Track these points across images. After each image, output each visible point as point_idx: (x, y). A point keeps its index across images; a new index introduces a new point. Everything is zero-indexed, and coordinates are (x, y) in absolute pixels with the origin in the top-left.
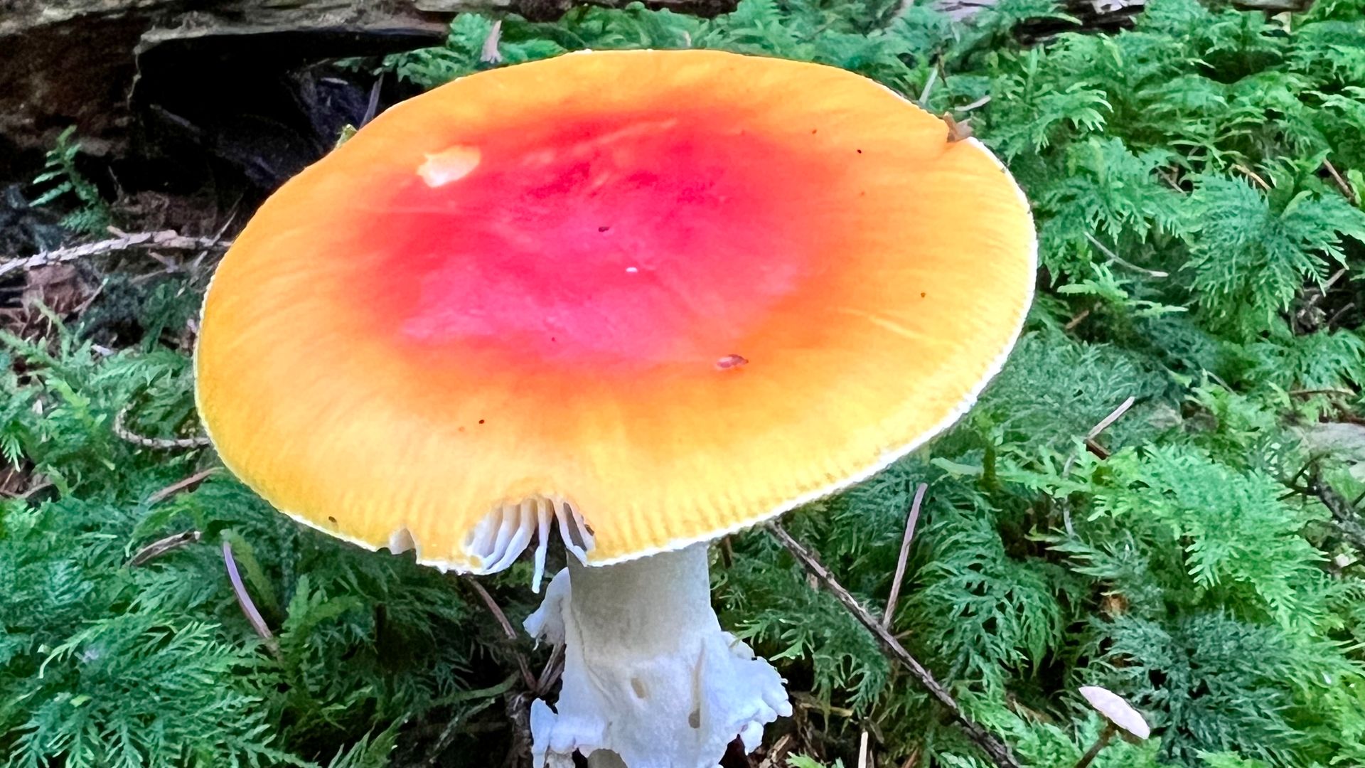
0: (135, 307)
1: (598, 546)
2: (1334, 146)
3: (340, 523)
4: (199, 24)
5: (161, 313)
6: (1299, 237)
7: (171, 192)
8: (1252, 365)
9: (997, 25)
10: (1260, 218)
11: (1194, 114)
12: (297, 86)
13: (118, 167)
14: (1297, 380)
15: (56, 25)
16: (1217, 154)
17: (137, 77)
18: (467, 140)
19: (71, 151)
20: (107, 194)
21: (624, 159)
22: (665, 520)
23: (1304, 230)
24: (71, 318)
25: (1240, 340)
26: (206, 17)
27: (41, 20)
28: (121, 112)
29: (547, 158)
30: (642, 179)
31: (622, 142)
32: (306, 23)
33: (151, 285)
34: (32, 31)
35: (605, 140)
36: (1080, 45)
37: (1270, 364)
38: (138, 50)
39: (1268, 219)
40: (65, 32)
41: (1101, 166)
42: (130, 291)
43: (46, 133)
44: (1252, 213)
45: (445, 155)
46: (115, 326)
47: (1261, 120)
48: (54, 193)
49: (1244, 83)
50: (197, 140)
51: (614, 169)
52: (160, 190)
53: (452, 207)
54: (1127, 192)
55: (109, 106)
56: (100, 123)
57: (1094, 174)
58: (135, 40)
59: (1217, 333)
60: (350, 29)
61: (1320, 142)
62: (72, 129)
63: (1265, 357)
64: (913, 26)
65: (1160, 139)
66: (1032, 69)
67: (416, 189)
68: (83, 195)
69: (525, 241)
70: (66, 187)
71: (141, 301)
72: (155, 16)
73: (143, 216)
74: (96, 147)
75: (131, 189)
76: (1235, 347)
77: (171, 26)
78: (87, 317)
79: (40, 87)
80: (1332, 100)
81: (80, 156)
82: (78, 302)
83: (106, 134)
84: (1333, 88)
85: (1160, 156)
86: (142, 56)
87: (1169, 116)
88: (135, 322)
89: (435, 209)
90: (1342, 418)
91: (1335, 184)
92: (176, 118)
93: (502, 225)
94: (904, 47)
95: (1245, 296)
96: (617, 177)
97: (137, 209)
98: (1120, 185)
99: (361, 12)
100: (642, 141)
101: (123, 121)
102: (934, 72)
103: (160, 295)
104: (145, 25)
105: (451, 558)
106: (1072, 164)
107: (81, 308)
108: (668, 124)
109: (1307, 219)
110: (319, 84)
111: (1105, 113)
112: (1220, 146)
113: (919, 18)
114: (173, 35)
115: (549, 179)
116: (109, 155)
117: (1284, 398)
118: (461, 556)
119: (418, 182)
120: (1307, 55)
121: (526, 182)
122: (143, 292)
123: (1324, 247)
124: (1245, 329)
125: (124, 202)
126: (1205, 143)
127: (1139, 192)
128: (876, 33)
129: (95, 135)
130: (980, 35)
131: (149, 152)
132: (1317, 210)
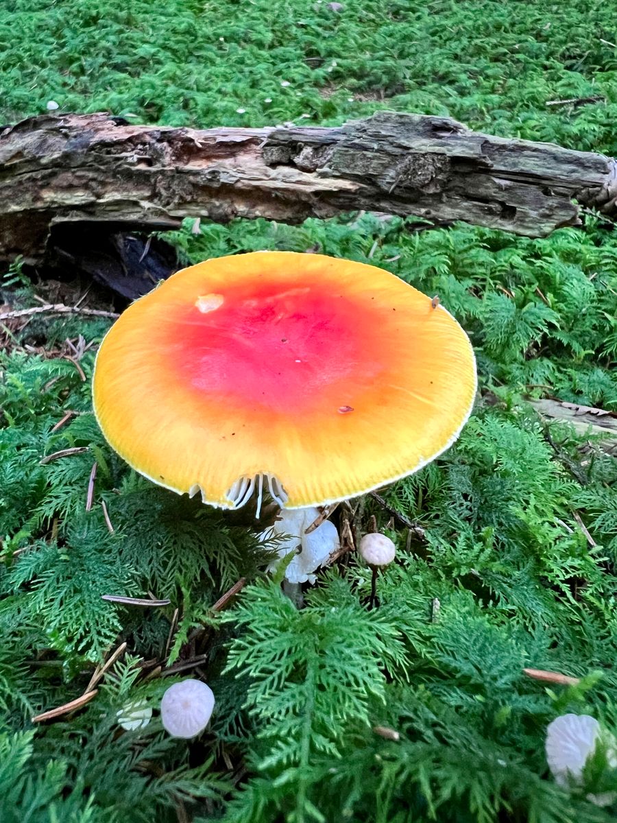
0: (45, 330)
1: (290, 499)
2: (539, 281)
3: (166, 480)
4: (77, 216)
5: (55, 333)
6: (529, 321)
7: (61, 281)
8: (510, 373)
9: (400, 223)
10: (513, 313)
11: (481, 265)
12: (116, 241)
13: (39, 270)
14: (528, 381)
15: (16, 213)
16: (491, 282)
17: (49, 235)
18: (218, 291)
19: (20, 265)
20: (34, 281)
21: (289, 305)
22: (322, 490)
23: (531, 319)
24: (16, 333)
25: (504, 362)
26: (79, 213)
27: (10, 210)
28: (42, 248)
29: (254, 303)
30: (298, 317)
31: (288, 297)
32: (122, 218)
33: (51, 321)
34: (6, 214)
35: (281, 296)
36: (435, 235)
37: (517, 373)
38: (50, 225)
39: (516, 313)
40: (20, 215)
41: (446, 286)
42: (42, 323)
43: (10, 255)
44: (509, 311)
45: (207, 297)
46: (36, 337)
47: (508, 269)
48: (12, 281)
49: (502, 252)
50: (73, 262)
51: (286, 312)
52: (57, 279)
53: (212, 324)
54: (457, 298)
55: (37, 244)
56: (33, 252)
57: (443, 290)
58: (49, 220)
59: (495, 359)
60: (140, 221)
61: (533, 280)
62: (21, 256)
63: (515, 370)
64: (365, 222)
65: (467, 275)
66: (417, 244)
67: (195, 314)
68: (24, 282)
69: (248, 343)
70: (17, 279)
71: (47, 327)
72: (58, 211)
73: (49, 291)
74: (31, 262)
75: (44, 279)
76: (503, 366)
77: (65, 216)
78: (23, 332)
79: (8, 237)
80: (538, 263)
81: (24, 266)
82: (20, 325)
83: (35, 256)
84: (537, 257)
85: (469, 283)
86: (52, 227)
87: (471, 265)
88: (44, 336)
89: (205, 324)
90: (547, 397)
91: (540, 297)
92: (65, 253)
93: (237, 335)
94: (362, 231)
95: (506, 345)
96: (287, 316)
97: (47, 288)
98: (454, 295)
99: (145, 215)
100: (296, 297)
101: (42, 252)
102: (376, 243)
103: (55, 325)
104: (54, 215)
105: (219, 501)
106: (434, 285)
107: (21, 328)
108: (307, 290)
109: (532, 314)
110: (125, 239)
111: (447, 265)
112: (492, 278)
113: (368, 219)
114: (66, 219)
115: (257, 314)
116: (36, 266)
117: (523, 387)
118: (225, 501)
119: (197, 310)
120: (525, 241)
121: (245, 315)
122: (48, 324)
123: (540, 326)
124: (507, 359)
125: (41, 284)
126: (485, 277)
127: (462, 299)
128: (349, 224)
129: (30, 257)
130: (393, 228)
131: (53, 264)
132: (536, 310)
